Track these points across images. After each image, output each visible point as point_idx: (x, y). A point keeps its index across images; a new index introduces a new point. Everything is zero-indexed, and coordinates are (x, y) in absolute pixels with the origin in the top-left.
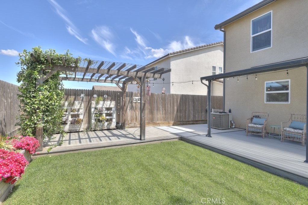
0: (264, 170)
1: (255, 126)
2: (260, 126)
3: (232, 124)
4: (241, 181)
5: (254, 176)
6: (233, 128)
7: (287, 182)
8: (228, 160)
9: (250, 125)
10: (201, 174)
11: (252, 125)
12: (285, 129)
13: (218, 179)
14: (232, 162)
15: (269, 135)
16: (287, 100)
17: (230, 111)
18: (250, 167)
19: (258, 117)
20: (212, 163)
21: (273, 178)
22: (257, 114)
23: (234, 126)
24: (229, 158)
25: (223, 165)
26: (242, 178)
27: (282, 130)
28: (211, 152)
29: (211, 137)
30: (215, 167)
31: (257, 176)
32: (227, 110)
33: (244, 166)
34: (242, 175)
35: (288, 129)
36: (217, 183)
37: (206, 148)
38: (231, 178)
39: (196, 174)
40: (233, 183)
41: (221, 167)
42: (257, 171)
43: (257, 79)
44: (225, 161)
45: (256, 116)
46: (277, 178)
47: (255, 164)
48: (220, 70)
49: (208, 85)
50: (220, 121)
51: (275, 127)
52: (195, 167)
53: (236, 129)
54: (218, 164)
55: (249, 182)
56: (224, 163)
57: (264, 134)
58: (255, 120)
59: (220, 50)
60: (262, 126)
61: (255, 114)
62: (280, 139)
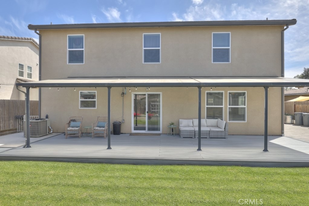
0: (85, 163)
1: (73, 129)
2: (77, 129)
3: (50, 130)
4: (71, 176)
5: (80, 169)
6: (51, 133)
7: (100, 165)
8: (56, 164)
9: (69, 129)
10: (36, 184)
11: (71, 128)
12: (94, 128)
13: (54, 183)
14: (60, 164)
15: (84, 135)
16: (94, 106)
17: (47, 117)
18: (75, 164)
19: (74, 121)
20: (42, 171)
21: (91, 166)
22: (74, 118)
23: (52, 132)
24: (56, 162)
25: (53, 170)
26: (72, 173)
27: (93, 130)
28: (37, 162)
29: (30, 147)
30: (46, 174)
31: (81, 168)
32: (43, 116)
33: (70, 164)
34: (71, 171)
35: (96, 128)
36: (53, 185)
37: (29, 160)
38: (64, 177)
39: (30, 187)
40: (67, 180)
41: (52, 172)
42: (81, 165)
43: (75, 90)
44: (54, 166)
45: (73, 120)
46: (94, 165)
47: (79, 160)
48: (30, 70)
49: (26, 92)
50: (38, 129)
51: (88, 127)
52: (25, 181)
53: (54, 134)
54: (48, 171)
55: (78, 174)
56: (54, 168)
57: (80, 134)
58: (72, 124)
59: (29, 47)
60: (78, 128)
61: (72, 119)
62: (91, 136)
